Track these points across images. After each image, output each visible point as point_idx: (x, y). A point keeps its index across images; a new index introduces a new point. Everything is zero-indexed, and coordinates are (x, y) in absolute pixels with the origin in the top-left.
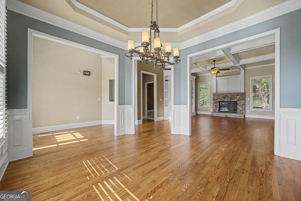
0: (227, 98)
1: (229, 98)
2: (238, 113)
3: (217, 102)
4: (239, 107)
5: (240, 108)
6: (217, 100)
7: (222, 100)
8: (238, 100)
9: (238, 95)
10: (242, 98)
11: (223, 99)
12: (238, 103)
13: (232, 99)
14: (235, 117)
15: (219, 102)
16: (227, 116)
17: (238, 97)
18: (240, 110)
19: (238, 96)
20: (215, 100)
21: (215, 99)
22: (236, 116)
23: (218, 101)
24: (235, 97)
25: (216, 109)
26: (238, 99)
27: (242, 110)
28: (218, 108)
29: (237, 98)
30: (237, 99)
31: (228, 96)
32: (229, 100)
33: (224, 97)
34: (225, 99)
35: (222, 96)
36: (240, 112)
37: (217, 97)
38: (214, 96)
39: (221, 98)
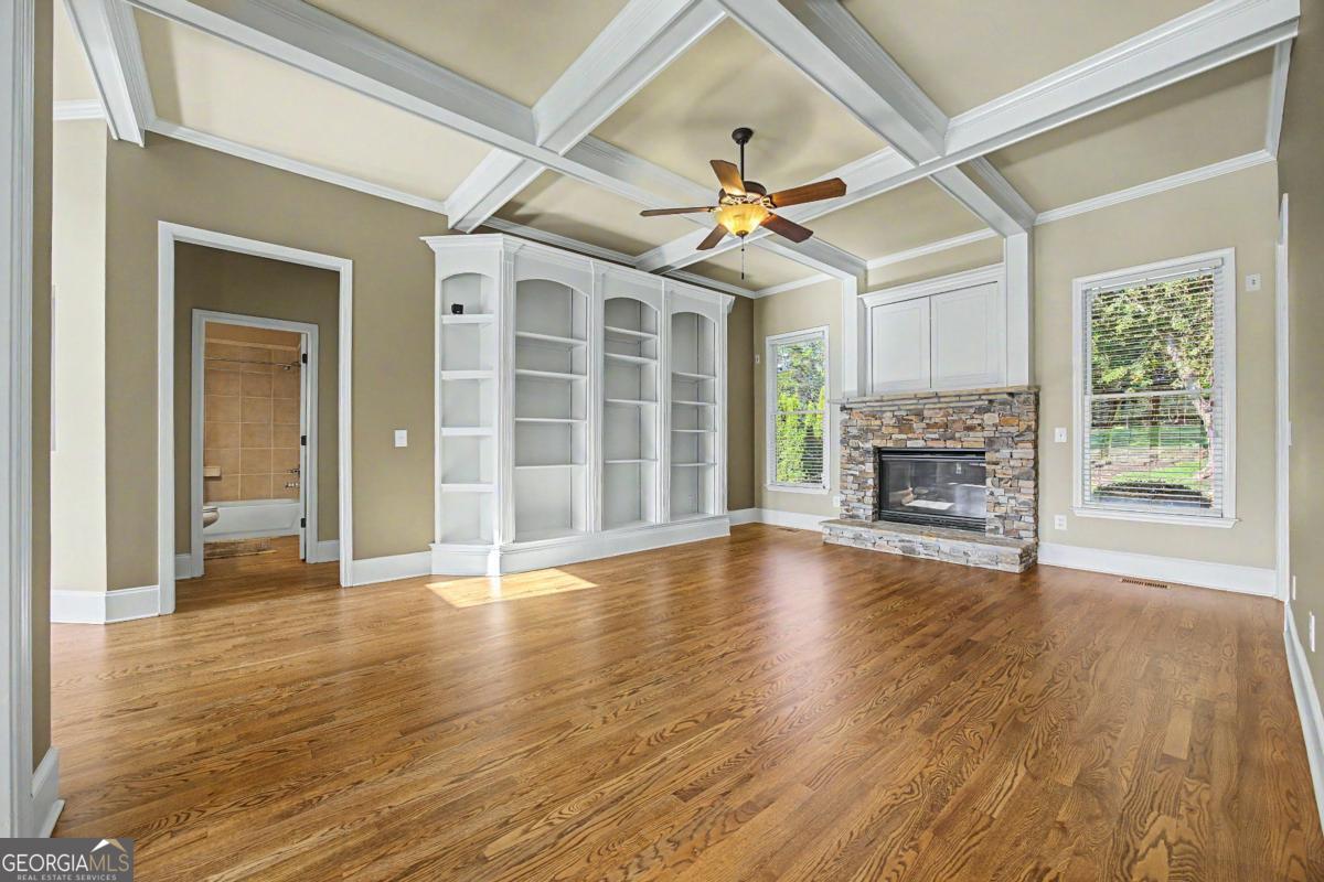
0: (923, 425)
1: (936, 425)
2: (991, 531)
3: (866, 452)
4: (998, 492)
5: (1002, 500)
6: (866, 440)
7: (890, 444)
8: (990, 442)
9: (987, 410)
10: (1013, 431)
11: (900, 432)
12: (991, 462)
13: (953, 438)
15: (879, 451)
16: (913, 551)
17: (990, 419)
18: (1002, 510)
19: (986, 416)
20: (851, 442)
21: (852, 437)
23: (869, 446)
24: (969, 422)
26: (991, 433)
27: (1018, 511)
28: (870, 493)
29: (982, 430)
30: (986, 434)
31: (926, 413)
32: (933, 439)
33: (903, 424)
34: (910, 436)
35: (894, 416)
36: (998, 523)
37: (865, 423)
38: (848, 417)
39: (888, 425)
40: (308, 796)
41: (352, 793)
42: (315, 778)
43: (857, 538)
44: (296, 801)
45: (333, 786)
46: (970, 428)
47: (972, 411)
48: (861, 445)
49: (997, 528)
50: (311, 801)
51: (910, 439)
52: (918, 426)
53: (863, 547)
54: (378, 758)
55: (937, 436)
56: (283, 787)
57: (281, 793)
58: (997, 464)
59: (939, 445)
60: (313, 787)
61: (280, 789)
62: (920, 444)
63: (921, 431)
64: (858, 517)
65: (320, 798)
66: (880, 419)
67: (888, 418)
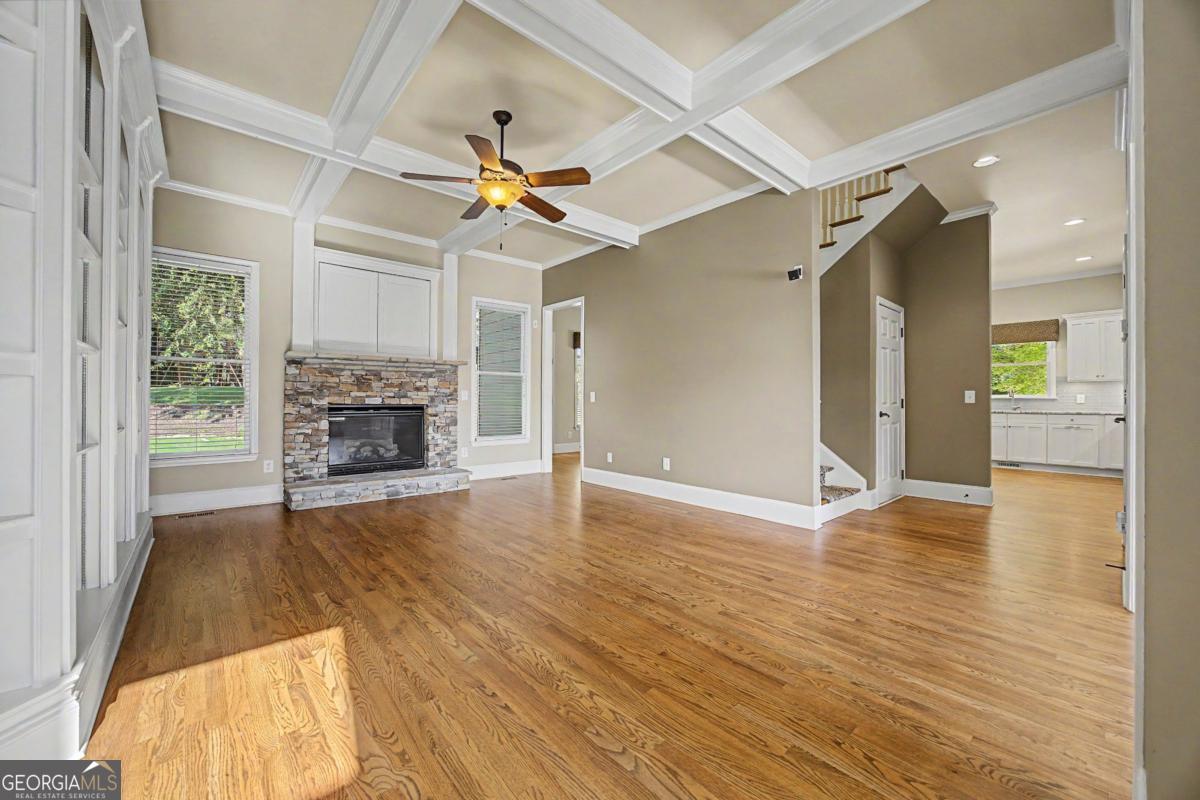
0: (381, 384)
1: (391, 385)
2: (433, 466)
3: (320, 409)
4: (438, 436)
5: (439, 442)
6: (320, 397)
7: (348, 401)
8: (432, 399)
9: (430, 375)
10: (448, 391)
11: (359, 390)
12: (431, 415)
13: (405, 396)
14: (435, 491)
15: (330, 408)
16: (397, 493)
17: (433, 382)
18: (438, 450)
19: (430, 380)
20: (301, 398)
21: (304, 394)
22: (437, 484)
23: (324, 402)
24: (418, 384)
25: (312, 460)
26: (432, 394)
27: (448, 449)
29: (428, 391)
30: (429, 394)
31: (383, 374)
32: (389, 397)
33: (361, 382)
34: (369, 393)
35: (352, 374)
36: (437, 459)
37: (320, 379)
38: (298, 372)
39: (346, 383)
40: (890, 704)
41: (865, 682)
42: (873, 711)
43: (338, 495)
44: (900, 708)
45: (870, 695)
46: (418, 389)
47: (420, 375)
48: (314, 402)
49: (436, 463)
50: (892, 700)
51: (368, 396)
52: (375, 385)
53: (348, 503)
54: (822, 686)
55: (392, 394)
56: (899, 724)
57: (904, 721)
58: (436, 415)
59: (395, 402)
60: (880, 705)
61: (902, 724)
62: (377, 401)
63: (379, 390)
64: (311, 477)
65: (885, 696)
66: (338, 376)
67: (346, 376)
